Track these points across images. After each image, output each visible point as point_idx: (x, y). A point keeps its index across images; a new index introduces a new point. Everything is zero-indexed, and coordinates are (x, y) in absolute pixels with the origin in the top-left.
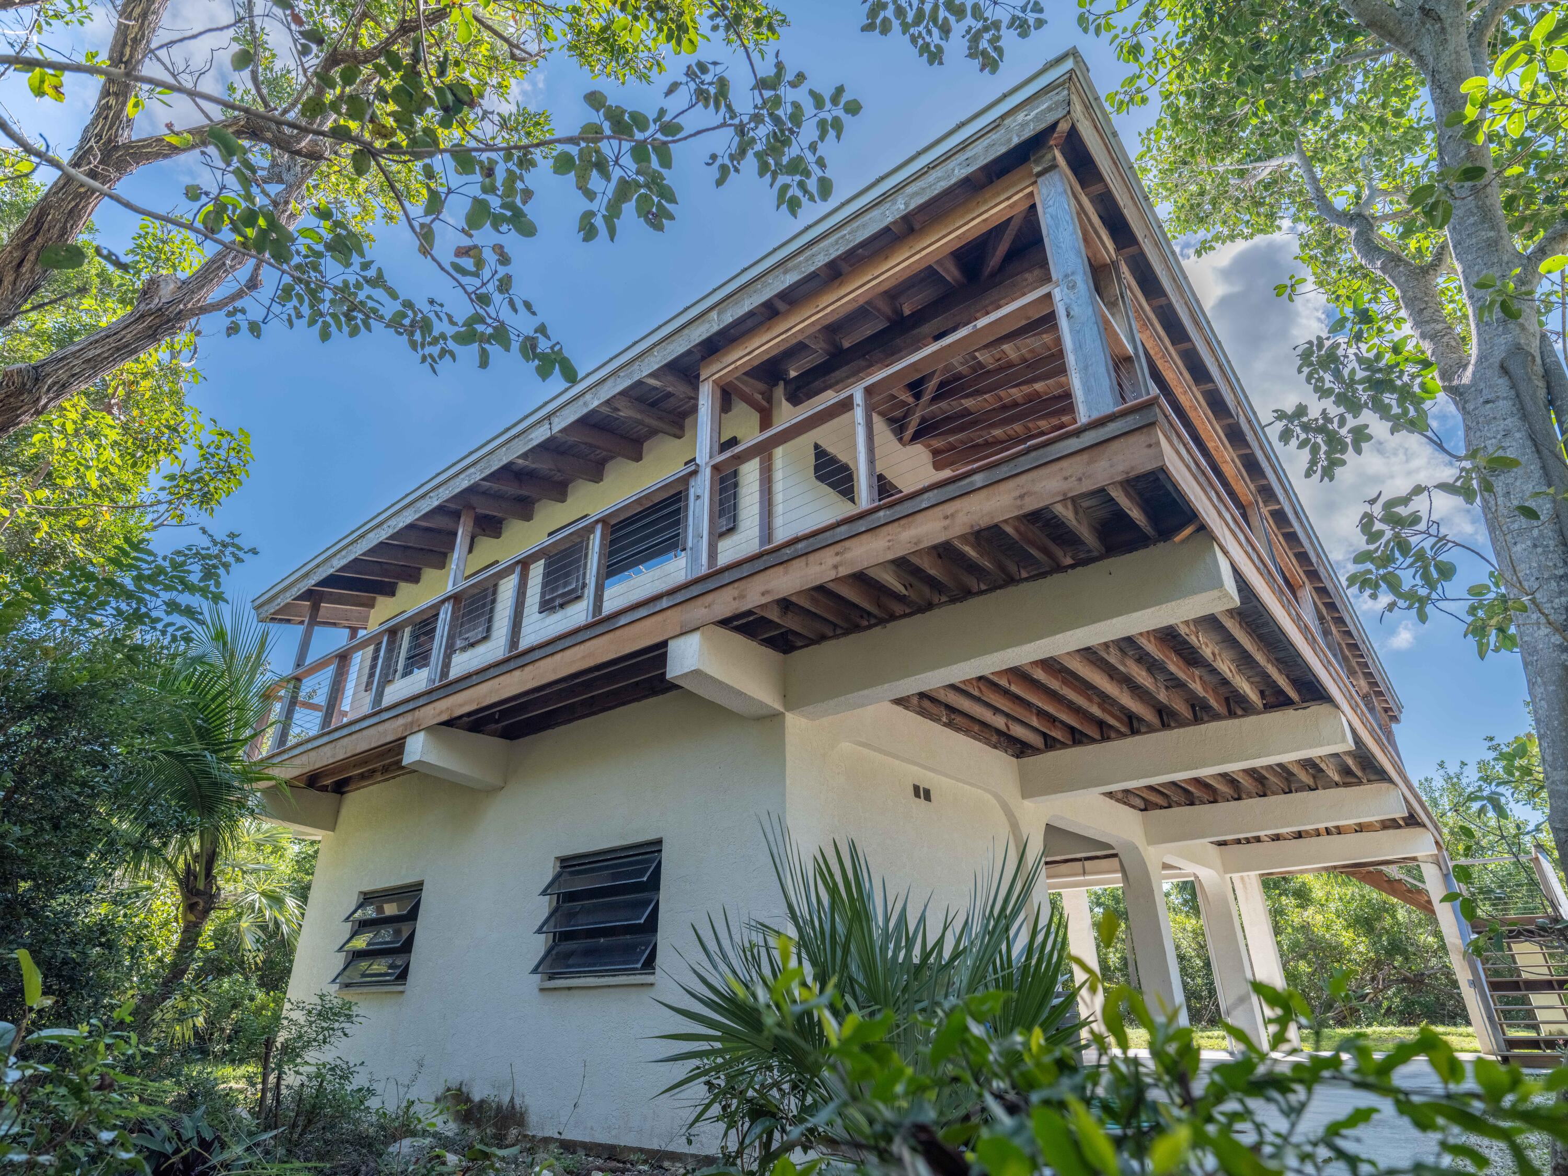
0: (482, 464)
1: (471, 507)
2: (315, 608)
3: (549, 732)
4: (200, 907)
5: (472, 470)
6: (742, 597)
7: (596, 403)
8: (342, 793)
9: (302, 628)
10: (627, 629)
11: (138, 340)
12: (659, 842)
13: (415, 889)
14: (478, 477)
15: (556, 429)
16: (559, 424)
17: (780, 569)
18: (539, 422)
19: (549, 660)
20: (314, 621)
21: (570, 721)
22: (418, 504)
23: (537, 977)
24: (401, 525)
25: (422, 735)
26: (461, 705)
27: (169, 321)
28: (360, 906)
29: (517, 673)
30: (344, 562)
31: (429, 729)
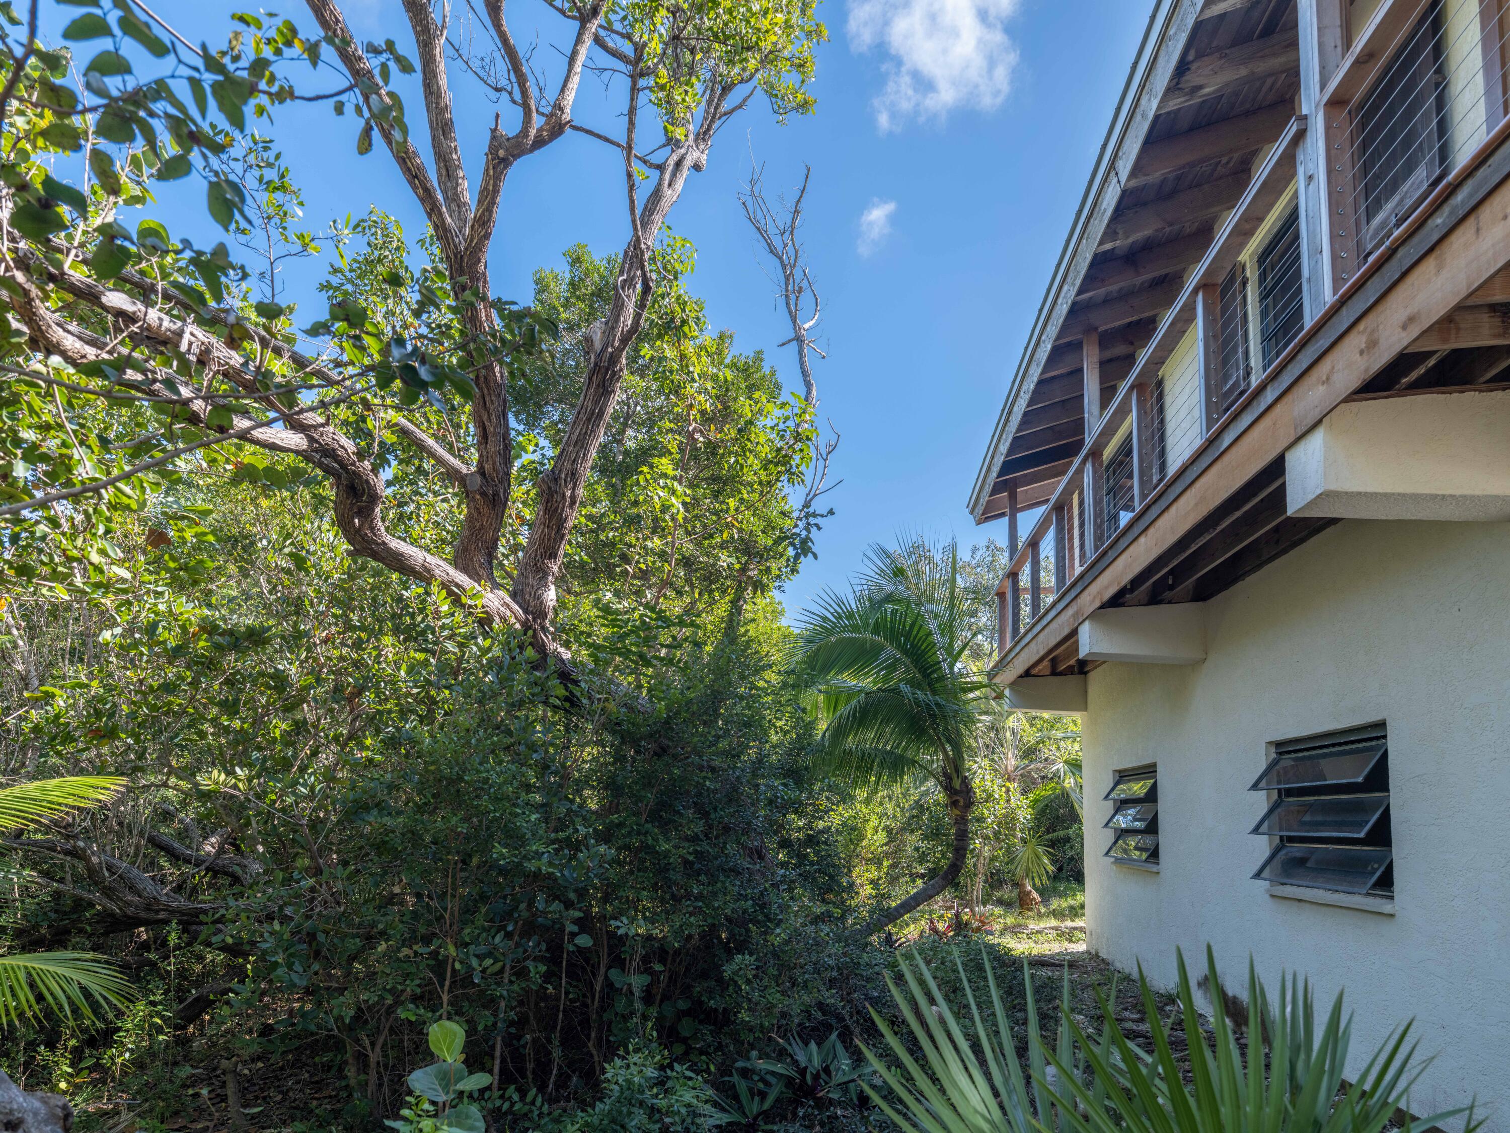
0: (1071, 275)
1: (1091, 329)
2: (1013, 497)
3: (1240, 585)
4: (961, 803)
5: (1065, 288)
6: (1372, 344)
7: (1155, 104)
8: (1086, 673)
9: (1006, 519)
10: (1234, 450)
11: (596, 402)
12: (1382, 725)
13: (1148, 771)
14: (1073, 293)
15: (1124, 177)
16: (1125, 167)
17: (1430, 264)
18: (1105, 180)
19: (1166, 516)
20: (1014, 511)
21: (1259, 566)
22: (1036, 356)
23: (1263, 885)
24: (1032, 386)
25: (1087, 623)
26: (1107, 588)
27: (607, 369)
28: (1117, 784)
29: (1142, 539)
30: (1007, 445)
31: (1091, 616)
